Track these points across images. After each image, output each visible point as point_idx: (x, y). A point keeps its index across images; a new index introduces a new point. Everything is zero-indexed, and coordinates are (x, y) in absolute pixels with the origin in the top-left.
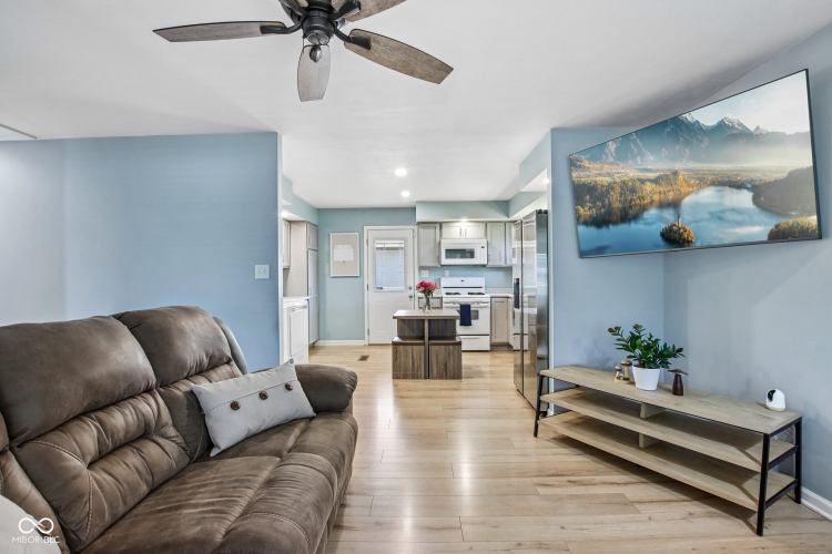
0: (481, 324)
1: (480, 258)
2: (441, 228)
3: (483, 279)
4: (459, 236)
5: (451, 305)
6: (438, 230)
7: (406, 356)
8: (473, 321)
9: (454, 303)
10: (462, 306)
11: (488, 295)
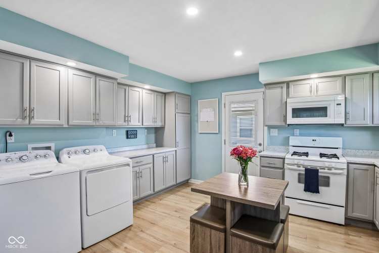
0: (334, 192)
1: (335, 116)
2: (288, 87)
3: (341, 139)
4: (308, 94)
5: (295, 167)
6: (285, 89)
7: (204, 239)
8: (321, 188)
9: (298, 166)
10: (307, 170)
11: (343, 160)
